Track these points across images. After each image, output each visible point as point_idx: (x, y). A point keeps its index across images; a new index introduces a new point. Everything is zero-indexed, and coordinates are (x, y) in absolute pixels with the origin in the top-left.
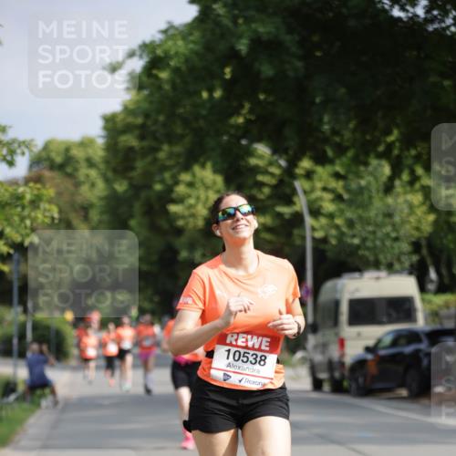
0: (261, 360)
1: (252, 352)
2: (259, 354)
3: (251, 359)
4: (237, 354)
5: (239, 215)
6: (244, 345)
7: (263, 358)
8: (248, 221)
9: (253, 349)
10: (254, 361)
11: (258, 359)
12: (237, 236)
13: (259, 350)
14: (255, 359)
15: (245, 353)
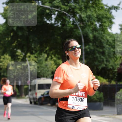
0: (83, 100)
1: (80, 98)
2: (82, 98)
3: (80, 100)
4: (76, 98)
5: (77, 49)
6: (78, 95)
7: (83, 99)
8: (79, 51)
9: (81, 96)
10: (81, 101)
11: (82, 100)
12: (76, 56)
13: (82, 97)
14: (81, 100)
15: (78, 98)
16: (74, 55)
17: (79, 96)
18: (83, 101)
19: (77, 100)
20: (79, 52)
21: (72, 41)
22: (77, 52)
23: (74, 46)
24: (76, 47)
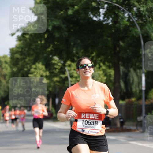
9: (92, 119)
14: (93, 123)
15: (89, 121)
16: (83, 74)
17: (89, 119)
18: (96, 124)
19: (88, 123)
20: (90, 71)
21: (84, 59)
22: (87, 71)
23: (84, 64)
24: (87, 65)
